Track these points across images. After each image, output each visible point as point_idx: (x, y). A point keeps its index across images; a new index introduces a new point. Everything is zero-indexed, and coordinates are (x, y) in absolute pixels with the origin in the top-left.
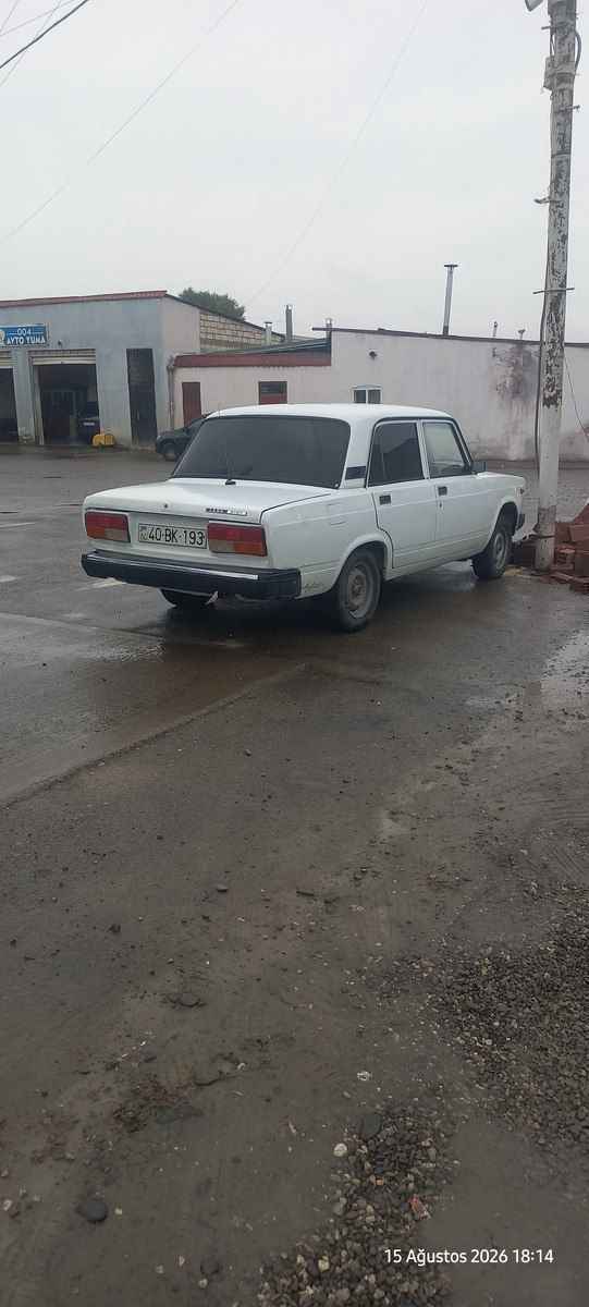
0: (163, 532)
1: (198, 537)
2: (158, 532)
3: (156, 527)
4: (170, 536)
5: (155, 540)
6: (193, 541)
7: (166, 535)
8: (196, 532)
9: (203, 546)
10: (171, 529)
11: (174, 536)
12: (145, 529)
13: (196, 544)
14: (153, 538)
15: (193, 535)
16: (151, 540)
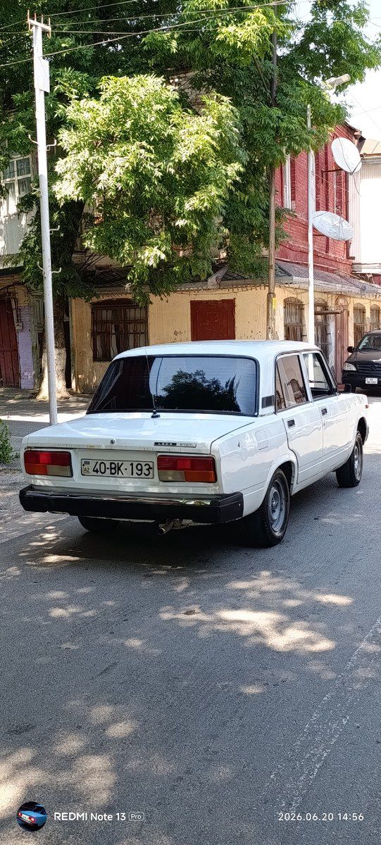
0: (108, 466)
1: (145, 468)
2: (103, 465)
3: (99, 462)
4: (116, 469)
5: (99, 473)
6: (139, 472)
7: (111, 468)
8: (143, 464)
9: (151, 476)
10: (116, 462)
11: (119, 469)
12: (89, 463)
13: (143, 476)
14: (97, 471)
15: (139, 467)
16: (95, 473)
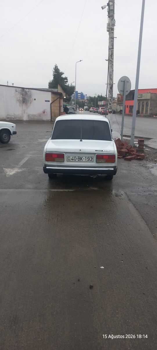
1: (90, 158)
2: (75, 158)
3: (74, 157)
4: (80, 159)
5: (74, 161)
6: (88, 160)
7: (78, 159)
8: (90, 157)
9: (92, 161)
10: (80, 157)
11: (81, 159)
12: (70, 157)
13: (90, 161)
14: (73, 160)
15: (88, 158)
16: (72, 160)
